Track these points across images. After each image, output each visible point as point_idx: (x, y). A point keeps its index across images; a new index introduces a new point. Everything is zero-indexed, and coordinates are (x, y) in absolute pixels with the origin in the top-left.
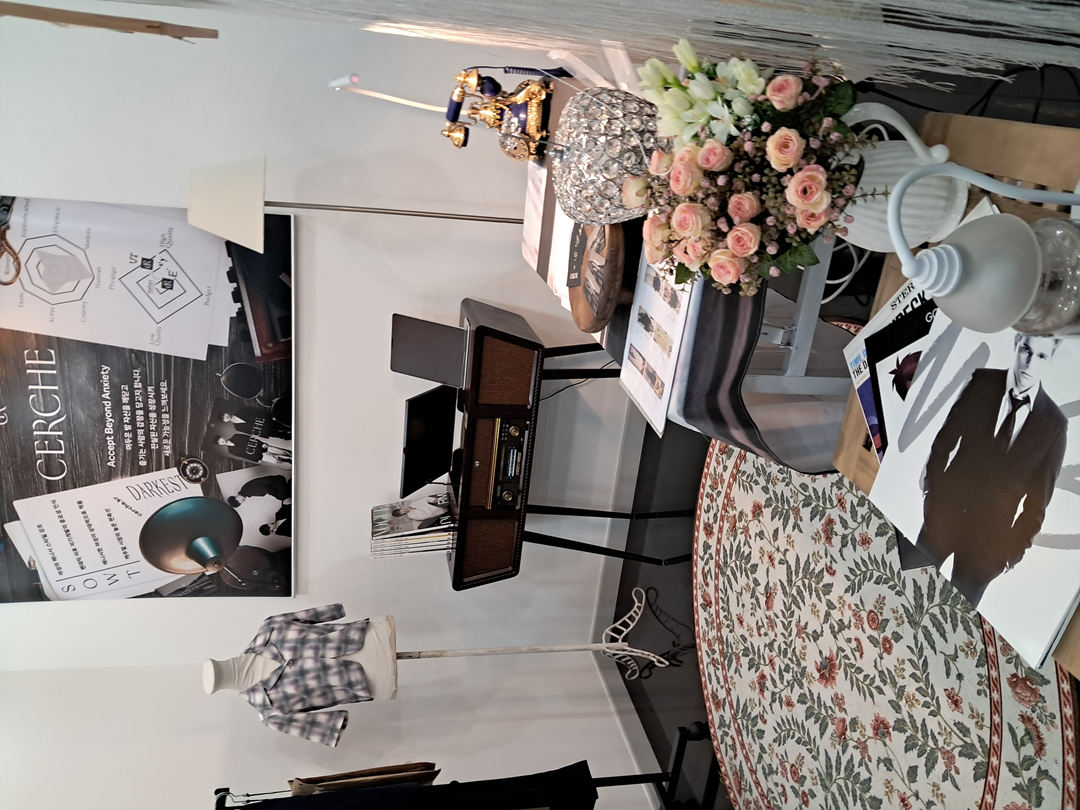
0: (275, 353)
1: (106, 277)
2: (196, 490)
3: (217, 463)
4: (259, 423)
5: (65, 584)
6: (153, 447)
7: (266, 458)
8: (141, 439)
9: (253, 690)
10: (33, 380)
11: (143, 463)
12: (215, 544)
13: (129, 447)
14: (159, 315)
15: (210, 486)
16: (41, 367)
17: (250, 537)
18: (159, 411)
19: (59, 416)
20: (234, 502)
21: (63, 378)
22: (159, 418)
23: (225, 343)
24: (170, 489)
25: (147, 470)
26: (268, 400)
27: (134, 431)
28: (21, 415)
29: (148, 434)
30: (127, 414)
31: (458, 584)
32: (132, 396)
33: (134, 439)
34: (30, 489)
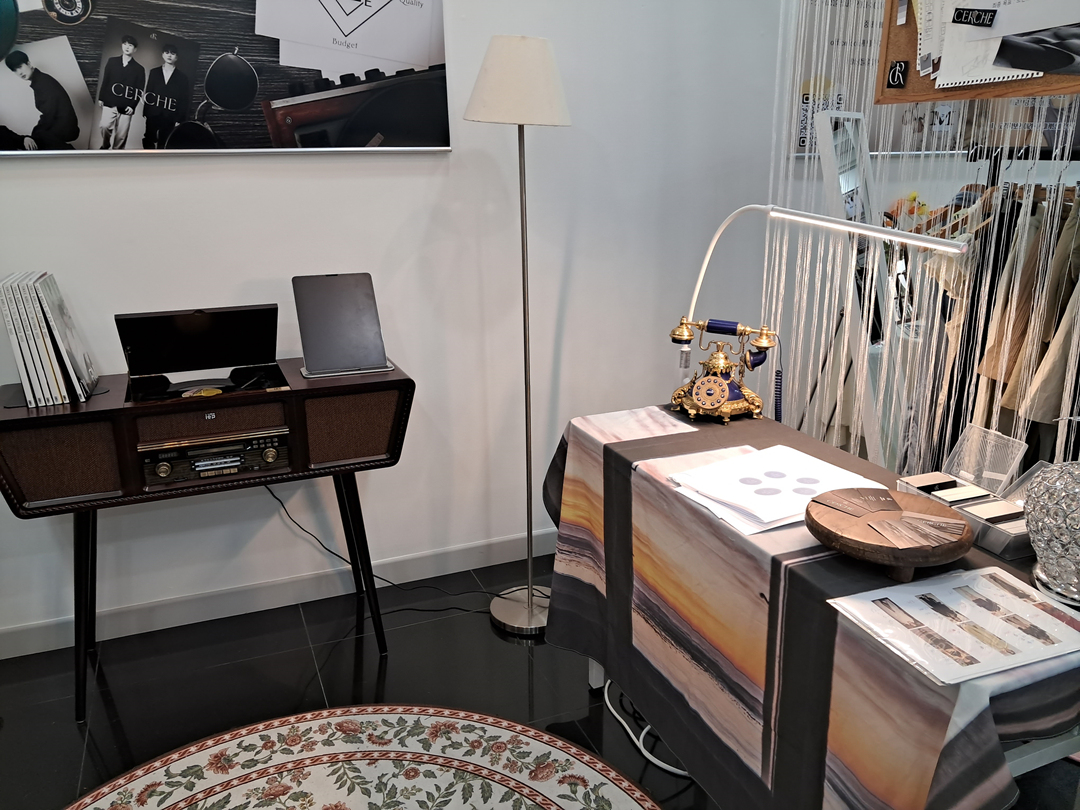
0: (278, 127)
4: (168, 103)
26: (206, 114)
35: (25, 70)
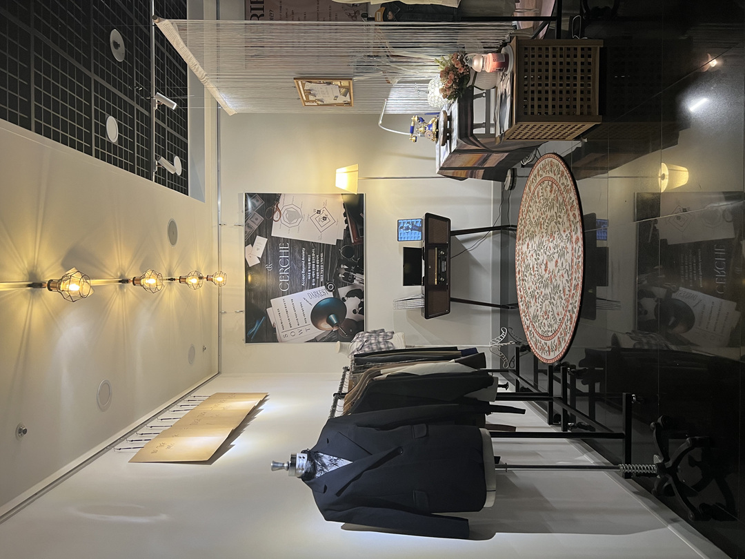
0: (358, 242)
1: (306, 217)
2: (331, 295)
3: (339, 284)
4: (353, 268)
5: (284, 334)
6: (317, 278)
7: (355, 282)
8: (313, 275)
9: (353, 351)
10: (281, 255)
11: (314, 284)
12: (337, 318)
13: (309, 278)
14: (321, 229)
15: (336, 293)
16: (284, 249)
17: (349, 315)
18: (320, 265)
19: (288, 267)
20: (344, 300)
21: (292, 253)
22: (320, 267)
23: (342, 239)
24: (321, 294)
25: (315, 287)
26: (356, 259)
27: (311, 272)
28: (276, 266)
29: (316, 273)
30: (309, 266)
31: (427, 317)
32: (311, 259)
33: (311, 275)
34: (277, 295)
35: (346, 298)
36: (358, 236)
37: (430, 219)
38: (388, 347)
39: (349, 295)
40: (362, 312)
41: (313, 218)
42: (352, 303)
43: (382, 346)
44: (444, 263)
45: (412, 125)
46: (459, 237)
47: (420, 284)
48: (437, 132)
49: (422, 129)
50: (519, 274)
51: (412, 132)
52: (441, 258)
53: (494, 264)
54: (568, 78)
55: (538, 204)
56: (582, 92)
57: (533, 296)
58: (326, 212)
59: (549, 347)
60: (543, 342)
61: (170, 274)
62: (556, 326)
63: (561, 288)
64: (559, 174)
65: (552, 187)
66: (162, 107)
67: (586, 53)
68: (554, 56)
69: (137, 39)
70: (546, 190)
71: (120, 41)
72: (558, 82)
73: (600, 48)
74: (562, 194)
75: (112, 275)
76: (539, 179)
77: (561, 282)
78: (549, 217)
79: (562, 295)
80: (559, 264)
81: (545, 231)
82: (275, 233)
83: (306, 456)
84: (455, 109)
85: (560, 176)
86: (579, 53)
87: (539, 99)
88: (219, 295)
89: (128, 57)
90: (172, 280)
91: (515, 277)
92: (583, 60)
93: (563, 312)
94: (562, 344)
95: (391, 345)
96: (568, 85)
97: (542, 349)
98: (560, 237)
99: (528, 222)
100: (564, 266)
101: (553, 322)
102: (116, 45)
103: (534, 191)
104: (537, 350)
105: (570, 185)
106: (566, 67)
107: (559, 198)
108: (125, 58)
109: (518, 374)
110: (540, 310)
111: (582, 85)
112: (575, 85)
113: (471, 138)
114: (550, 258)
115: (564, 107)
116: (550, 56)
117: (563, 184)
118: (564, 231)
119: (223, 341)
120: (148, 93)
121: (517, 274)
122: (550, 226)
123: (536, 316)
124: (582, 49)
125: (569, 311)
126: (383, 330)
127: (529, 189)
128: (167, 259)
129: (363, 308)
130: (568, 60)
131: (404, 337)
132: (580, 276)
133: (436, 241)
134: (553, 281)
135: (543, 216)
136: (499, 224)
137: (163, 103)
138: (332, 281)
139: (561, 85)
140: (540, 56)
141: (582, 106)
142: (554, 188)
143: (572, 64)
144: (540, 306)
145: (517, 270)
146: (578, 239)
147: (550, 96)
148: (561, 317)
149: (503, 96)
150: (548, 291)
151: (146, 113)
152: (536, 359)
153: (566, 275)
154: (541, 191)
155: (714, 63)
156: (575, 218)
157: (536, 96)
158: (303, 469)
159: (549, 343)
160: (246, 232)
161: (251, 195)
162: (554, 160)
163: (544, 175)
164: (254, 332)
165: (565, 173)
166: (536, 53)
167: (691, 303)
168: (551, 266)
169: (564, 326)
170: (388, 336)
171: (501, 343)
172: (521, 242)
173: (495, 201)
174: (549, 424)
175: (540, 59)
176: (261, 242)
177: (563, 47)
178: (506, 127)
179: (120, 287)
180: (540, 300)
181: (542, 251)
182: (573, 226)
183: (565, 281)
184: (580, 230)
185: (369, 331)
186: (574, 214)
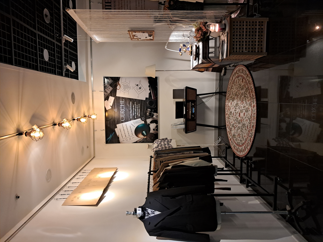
0: (155, 99)
1: (132, 88)
2: (143, 122)
3: (147, 117)
4: (153, 110)
5: (123, 140)
6: (137, 115)
7: (154, 116)
8: (135, 113)
9: (154, 149)
10: (121, 105)
11: (136, 118)
12: (146, 132)
13: (134, 115)
14: (139, 93)
15: (145, 122)
16: (122, 102)
17: (152, 131)
18: (138, 109)
19: (124, 110)
20: (149, 124)
21: (125, 104)
22: (138, 110)
23: (148, 97)
24: (139, 122)
25: (136, 119)
26: (154, 107)
27: (134, 112)
28: (119, 110)
29: (136, 113)
30: (134, 109)
31: (186, 133)
32: (134, 106)
33: (134, 114)
34: (119, 122)
35: (150, 124)
36: (155, 96)
37: (188, 89)
38: (169, 147)
39: (151, 122)
40: (157, 130)
41: (135, 88)
42: (153, 126)
43: (167, 146)
44: (194, 109)
45: (180, 48)
46: (200, 96)
47: (183, 118)
48: (192, 51)
49: (185, 50)
50: (227, 115)
51: (180, 51)
52: (192, 107)
53: (216, 108)
54: (253, 35)
55: (236, 86)
56: (259, 42)
57: (233, 126)
58: (140, 85)
59: (240, 150)
60: (237, 147)
61: (73, 117)
62: (244, 142)
63: (246, 125)
64: (246, 75)
65: (243, 80)
66: (66, 41)
67: (261, 23)
68: (246, 25)
69: (55, 11)
70: (240, 81)
71: (48, 14)
72: (248, 37)
73: (267, 22)
74: (247, 84)
75: (50, 123)
76: (237, 75)
77: (247, 123)
78: (241, 93)
79: (247, 129)
80: (246, 115)
81: (239, 99)
82: (118, 95)
83: (140, 209)
84: (201, 45)
85: (246, 76)
86: (258, 24)
87: (240, 45)
88: (93, 123)
89: (52, 20)
90: (74, 120)
91: (225, 116)
92: (259, 27)
93: (247, 136)
94: (246, 150)
95: (170, 146)
96: (252, 38)
97: (237, 150)
98: (246, 103)
99: (231, 93)
100: (248, 116)
101: (242, 139)
102: (46, 16)
103: (234, 80)
104: (235, 150)
105: (251, 81)
106: (251, 30)
107: (246, 86)
108: (50, 21)
109: (226, 159)
110: (236, 133)
111: (259, 38)
112: (256, 38)
113: (208, 59)
114: (241, 111)
115: (250, 48)
116: (245, 25)
117: (248, 80)
118: (248, 101)
119: (96, 143)
120: (60, 36)
121: (226, 115)
122: (242, 97)
123: (234, 135)
124: (259, 22)
125: (250, 136)
126: (167, 139)
127: (232, 78)
128: (71, 111)
129: (157, 129)
130: (253, 27)
131: (176, 142)
132: (255, 122)
133: (190, 99)
134: (243, 121)
135: (239, 92)
136: (218, 91)
137: (67, 39)
138: (144, 116)
139: (249, 38)
140: (240, 25)
141: (258, 48)
142: (244, 81)
143: (254, 29)
144: (236, 131)
145: (226, 113)
146: (254, 106)
147: (244, 44)
148: (246, 138)
149: (223, 42)
150: (240, 125)
151: (60, 44)
152: (234, 154)
153: (248, 120)
154: (237, 81)
155: (318, 28)
156: (253, 96)
157: (238, 43)
158: (140, 215)
159: (240, 148)
160: (104, 95)
161: (107, 78)
162: (244, 68)
163: (239, 74)
164: (109, 139)
165: (249, 75)
166: (239, 24)
167: (301, 124)
168: (242, 115)
169: (247, 142)
170: (169, 141)
171: (218, 144)
172: (228, 101)
173: (216, 80)
174: (240, 183)
175: (240, 27)
176: (112, 99)
177: (251, 21)
178: (225, 57)
179: (53, 128)
180: (236, 128)
181: (238, 107)
182: (252, 100)
183: (248, 123)
184: (255, 102)
185: (161, 139)
186: (253, 94)
